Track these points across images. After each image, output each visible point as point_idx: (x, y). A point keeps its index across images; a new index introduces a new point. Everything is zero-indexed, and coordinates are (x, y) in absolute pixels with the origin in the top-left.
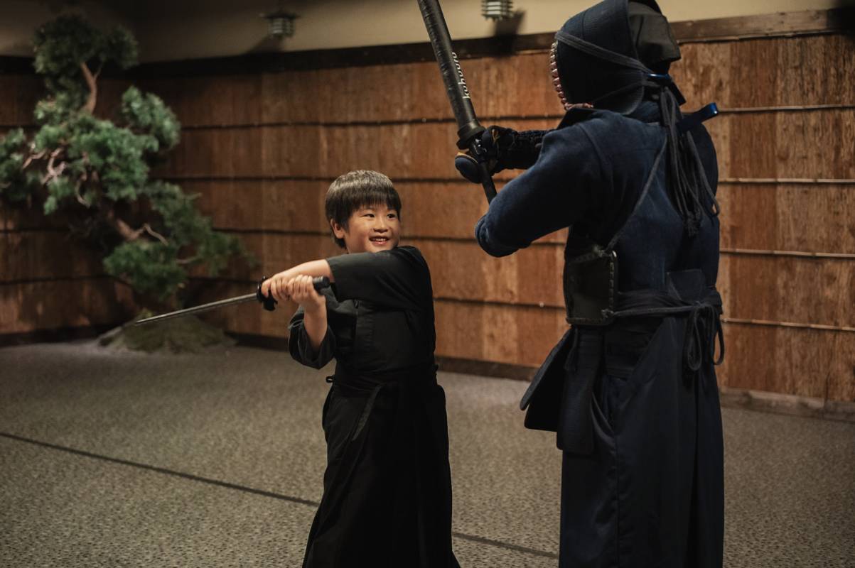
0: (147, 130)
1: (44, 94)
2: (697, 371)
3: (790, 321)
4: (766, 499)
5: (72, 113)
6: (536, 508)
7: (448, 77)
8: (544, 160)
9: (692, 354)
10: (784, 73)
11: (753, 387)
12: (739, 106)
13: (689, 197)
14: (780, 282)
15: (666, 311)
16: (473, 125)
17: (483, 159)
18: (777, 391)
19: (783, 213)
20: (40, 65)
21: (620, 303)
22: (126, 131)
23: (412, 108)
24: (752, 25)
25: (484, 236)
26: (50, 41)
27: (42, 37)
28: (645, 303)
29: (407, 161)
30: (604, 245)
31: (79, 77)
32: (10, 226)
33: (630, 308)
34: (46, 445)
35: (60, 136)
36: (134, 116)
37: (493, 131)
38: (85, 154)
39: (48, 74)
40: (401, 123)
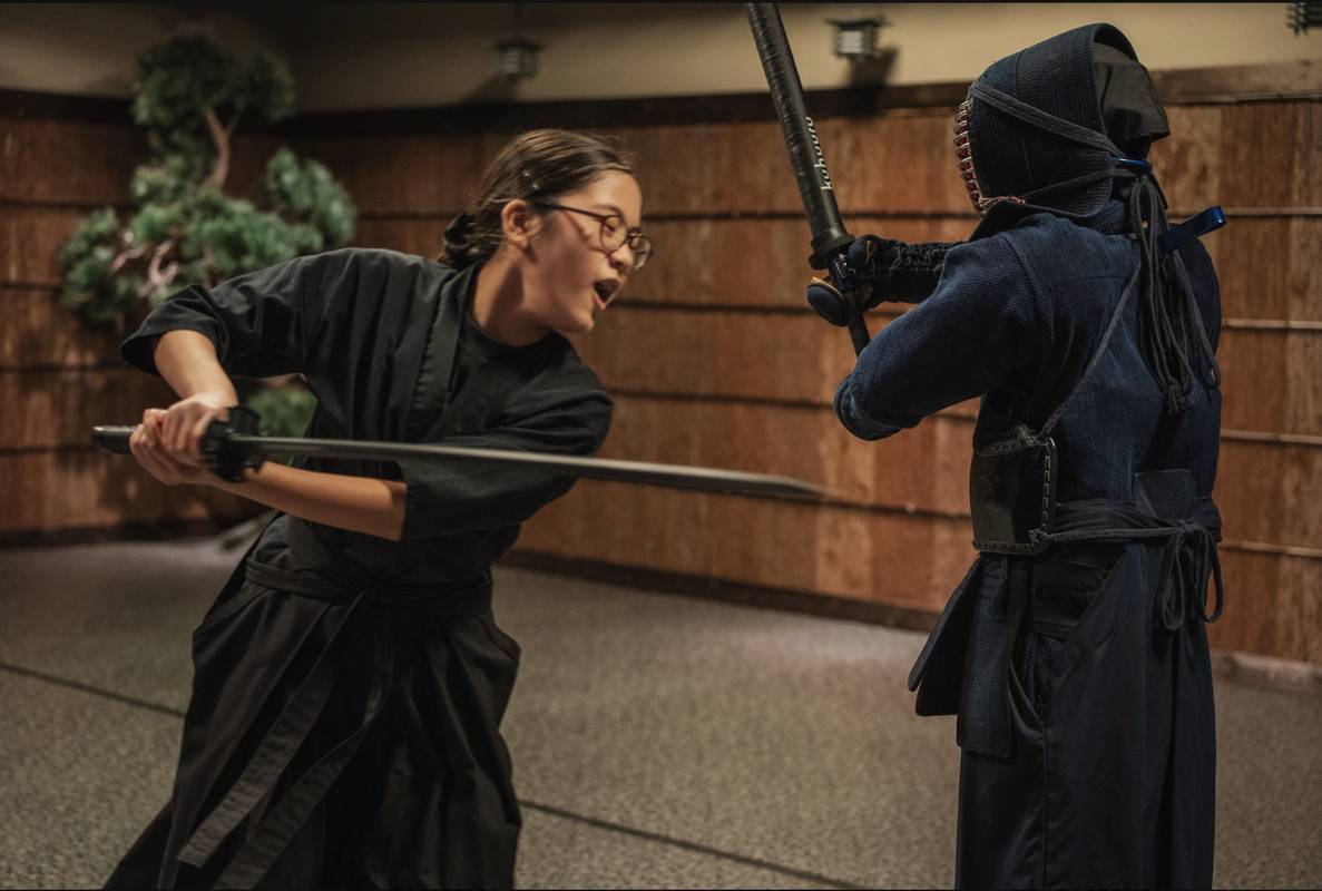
0: (304, 217)
1: (147, 156)
2: (1178, 631)
3: (1302, 546)
4: (1262, 828)
5: (190, 186)
6: (901, 831)
7: (798, 155)
8: (947, 289)
9: (1169, 604)
10: (1306, 157)
11: (1241, 648)
12: (1233, 206)
13: (1173, 353)
14: (1288, 485)
15: (1131, 535)
16: (835, 233)
17: (849, 285)
18: (1279, 655)
19: (1298, 377)
20: (143, 110)
21: (1060, 519)
22: (272, 218)
23: (717, 195)
24: (1256, 80)
25: (848, 409)
26: (160, 75)
27: (147, 69)
28: (1097, 520)
29: (706, 276)
30: (1036, 426)
31: (202, 133)
32: (90, 359)
33: (1073, 528)
34: (139, 704)
35: (172, 222)
36: (284, 195)
37: (869, 242)
38: (208, 250)
39: (155, 125)
40: (698, 217)
